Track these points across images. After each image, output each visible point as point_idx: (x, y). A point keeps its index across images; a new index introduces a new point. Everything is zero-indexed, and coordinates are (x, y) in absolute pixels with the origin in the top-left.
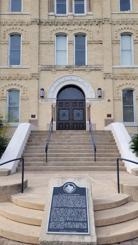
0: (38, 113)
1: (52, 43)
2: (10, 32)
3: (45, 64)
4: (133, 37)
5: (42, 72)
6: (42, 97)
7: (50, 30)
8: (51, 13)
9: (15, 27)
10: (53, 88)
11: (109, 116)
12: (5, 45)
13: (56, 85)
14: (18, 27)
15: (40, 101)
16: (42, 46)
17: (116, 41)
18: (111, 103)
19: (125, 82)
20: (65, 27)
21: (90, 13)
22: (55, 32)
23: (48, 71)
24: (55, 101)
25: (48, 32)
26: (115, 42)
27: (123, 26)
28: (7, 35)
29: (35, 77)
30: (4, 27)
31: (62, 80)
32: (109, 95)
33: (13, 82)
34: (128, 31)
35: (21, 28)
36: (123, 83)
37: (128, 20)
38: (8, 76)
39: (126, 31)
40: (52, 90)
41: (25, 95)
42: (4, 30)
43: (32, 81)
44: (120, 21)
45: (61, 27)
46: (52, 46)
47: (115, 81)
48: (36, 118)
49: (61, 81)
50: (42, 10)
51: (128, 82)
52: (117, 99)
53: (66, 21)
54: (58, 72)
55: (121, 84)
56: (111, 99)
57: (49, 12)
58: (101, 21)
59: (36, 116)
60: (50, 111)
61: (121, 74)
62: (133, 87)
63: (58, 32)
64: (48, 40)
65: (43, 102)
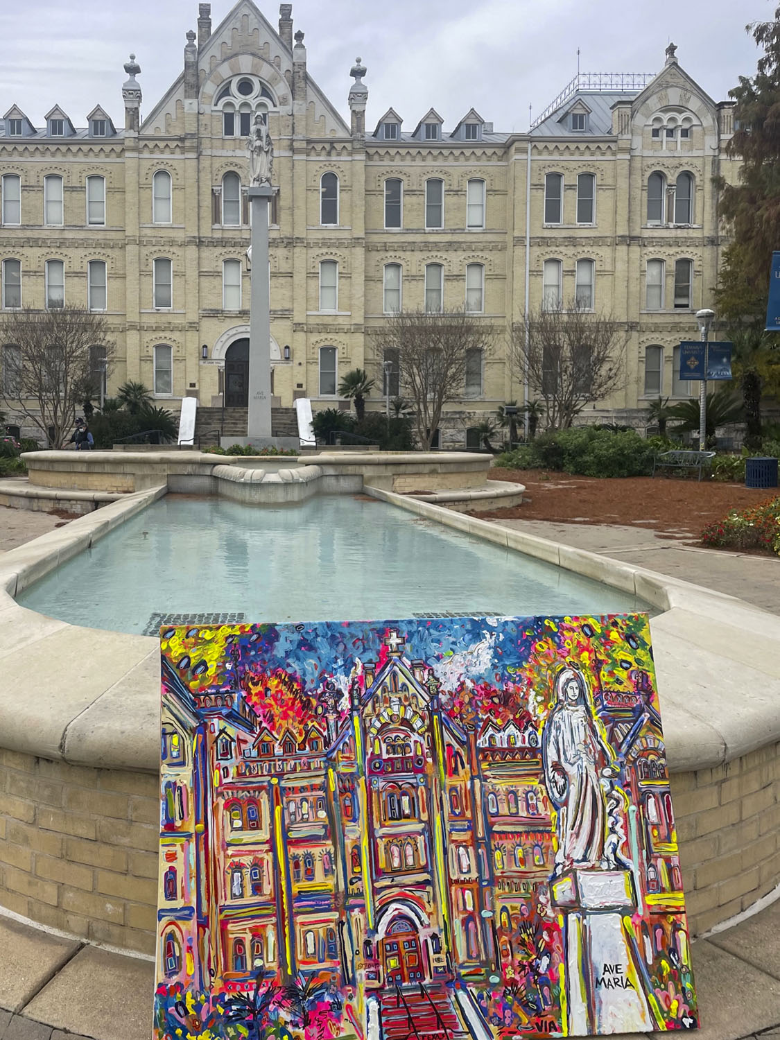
0: (199, 381)
1: (217, 274)
2: (155, 256)
3: (208, 308)
4: (339, 268)
5: (204, 319)
6: (205, 358)
7: (215, 255)
8: (217, 226)
9: (161, 248)
10: (220, 344)
11: (300, 386)
12: (148, 277)
13: (224, 339)
14: (167, 248)
15: (201, 363)
16: (202, 279)
17: (314, 273)
18: (303, 368)
19: (324, 336)
20: (238, 249)
21: (276, 227)
22: (222, 258)
23: (213, 319)
24: (223, 364)
25: (213, 258)
26: (312, 275)
27: (325, 250)
28: (150, 260)
29: (194, 326)
30: (146, 248)
31: (234, 331)
32: (300, 356)
33: (162, 334)
34: (332, 257)
35: (172, 249)
36: (321, 338)
37: (332, 241)
38: (154, 326)
39: (327, 257)
40: (218, 347)
41: (178, 354)
42: (146, 252)
43: (189, 333)
44: (320, 241)
45: (232, 249)
46: (218, 278)
47: (309, 334)
48: (197, 388)
49: (231, 333)
50: (202, 222)
51: (329, 336)
52: (311, 361)
53: (240, 240)
54: (228, 320)
55: (318, 339)
56: (303, 362)
57: (213, 224)
58: (290, 241)
59: (197, 385)
60: (217, 378)
61: (318, 324)
62: (334, 344)
63: (227, 256)
64: (212, 270)
65: (206, 365)
